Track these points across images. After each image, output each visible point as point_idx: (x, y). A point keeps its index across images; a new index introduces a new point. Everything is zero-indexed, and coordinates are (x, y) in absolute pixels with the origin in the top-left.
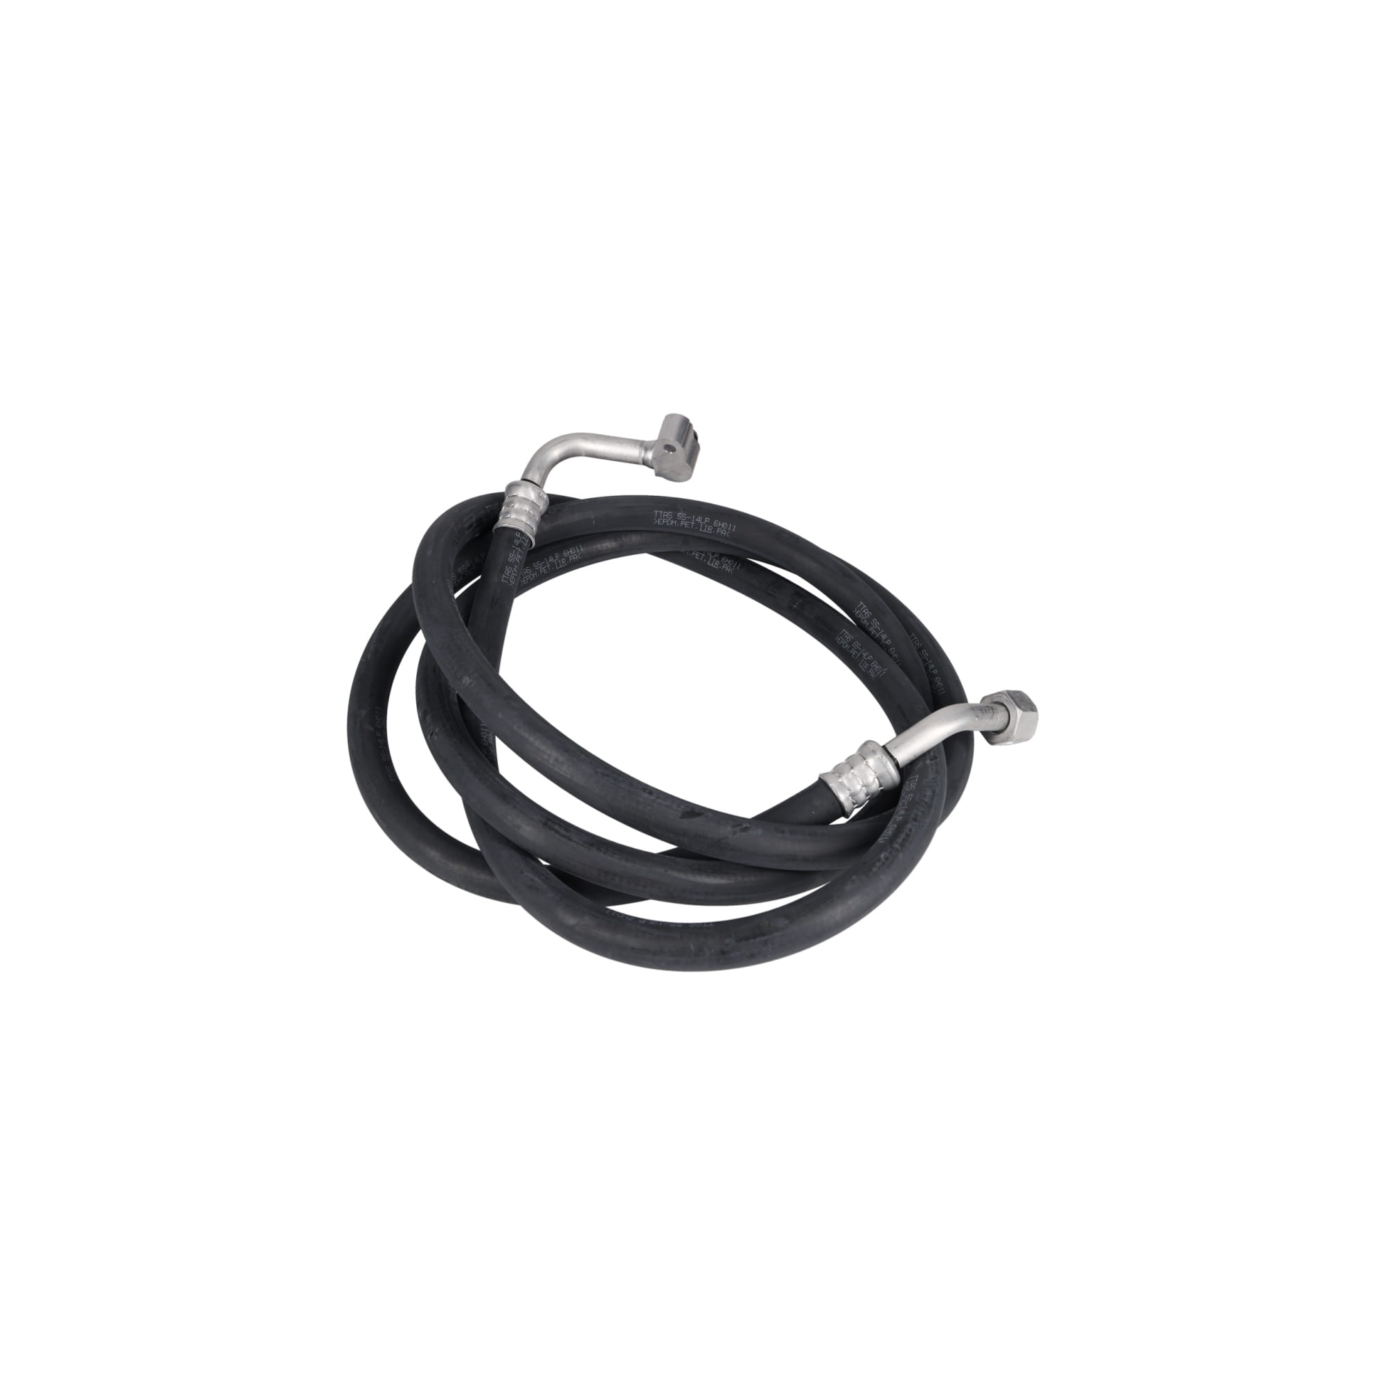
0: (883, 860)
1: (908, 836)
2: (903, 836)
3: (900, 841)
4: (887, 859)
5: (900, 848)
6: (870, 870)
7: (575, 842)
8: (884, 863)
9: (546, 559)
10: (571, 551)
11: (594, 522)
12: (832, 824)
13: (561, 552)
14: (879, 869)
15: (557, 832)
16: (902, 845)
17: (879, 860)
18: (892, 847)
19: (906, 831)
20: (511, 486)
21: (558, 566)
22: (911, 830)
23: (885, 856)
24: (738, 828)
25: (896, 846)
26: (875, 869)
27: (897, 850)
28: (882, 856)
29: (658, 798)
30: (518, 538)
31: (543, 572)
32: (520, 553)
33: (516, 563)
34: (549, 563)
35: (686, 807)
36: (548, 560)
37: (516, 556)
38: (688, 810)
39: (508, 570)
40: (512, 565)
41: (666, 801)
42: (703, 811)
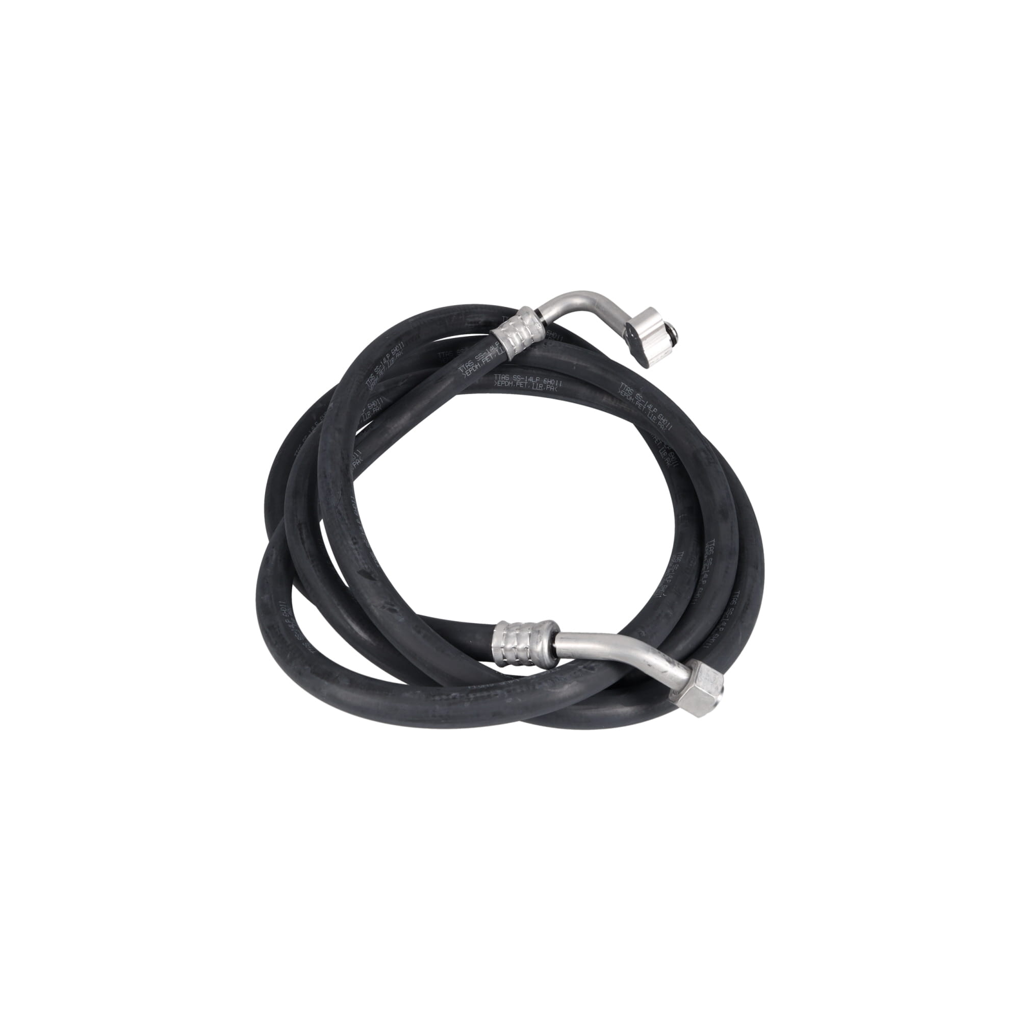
0: (451, 697)
1: (489, 696)
2: (485, 694)
3: (478, 695)
4: (454, 698)
6: (434, 696)
7: (305, 548)
9: (526, 377)
10: (551, 382)
11: (575, 368)
12: (480, 662)
13: (542, 378)
14: (441, 700)
15: (301, 534)
16: (476, 699)
17: (448, 695)
18: (467, 695)
19: (492, 693)
20: (526, 310)
21: (535, 387)
22: (496, 695)
24: (389, 606)
25: (471, 696)
26: (437, 698)
27: (469, 699)
28: (454, 694)
29: (356, 549)
30: (495, 346)
31: (519, 386)
32: (489, 358)
33: (481, 362)
34: (528, 381)
35: (369, 568)
36: (528, 378)
37: (485, 358)
38: (368, 571)
39: (469, 363)
40: (476, 362)
41: (359, 555)
42: (377, 579)
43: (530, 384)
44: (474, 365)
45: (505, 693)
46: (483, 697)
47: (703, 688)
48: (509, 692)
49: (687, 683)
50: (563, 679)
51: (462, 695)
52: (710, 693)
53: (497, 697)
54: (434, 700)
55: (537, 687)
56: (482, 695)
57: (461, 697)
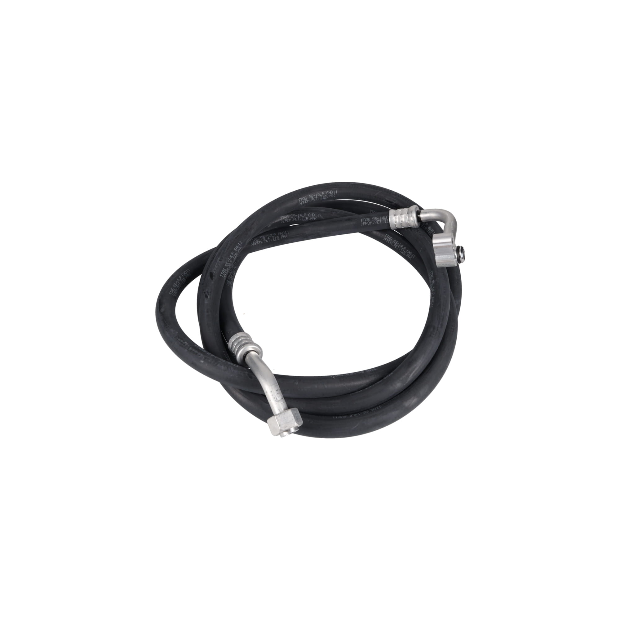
0: (184, 343)
1: (196, 354)
2: (196, 352)
3: (193, 350)
4: (184, 344)
5: (189, 350)
8: (182, 343)
14: (180, 341)
16: (191, 351)
17: (184, 341)
19: (199, 353)
22: (200, 356)
23: (186, 344)
25: (191, 348)
26: (179, 340)
27: (188, 349)
28: (186, 343)
29: (218, 263)
30: (385, 218)
31: (395, 246)
32: (379, 222)
33: (373, 222)
34: (400, 246)
35: (215, 273)
36: (401, 245)
37: (377, 220)
38: (214, 274)
39: (368, 219)
40: (371, 220)
41: (217, 266)
42: (213, 280)
43: (400, 248)
44: (369, 221)
45: (203, 358)
46: (194, 352)
47: (278, 421)
48: (205, 358)
49: (277, 415)
50: (232, 371)
51: (188, 345)
52: (279, 425)
53: (199, 356)
54: (177, 340)
55: (218, 365)
56: (195, 351)
57: (187, 346)
